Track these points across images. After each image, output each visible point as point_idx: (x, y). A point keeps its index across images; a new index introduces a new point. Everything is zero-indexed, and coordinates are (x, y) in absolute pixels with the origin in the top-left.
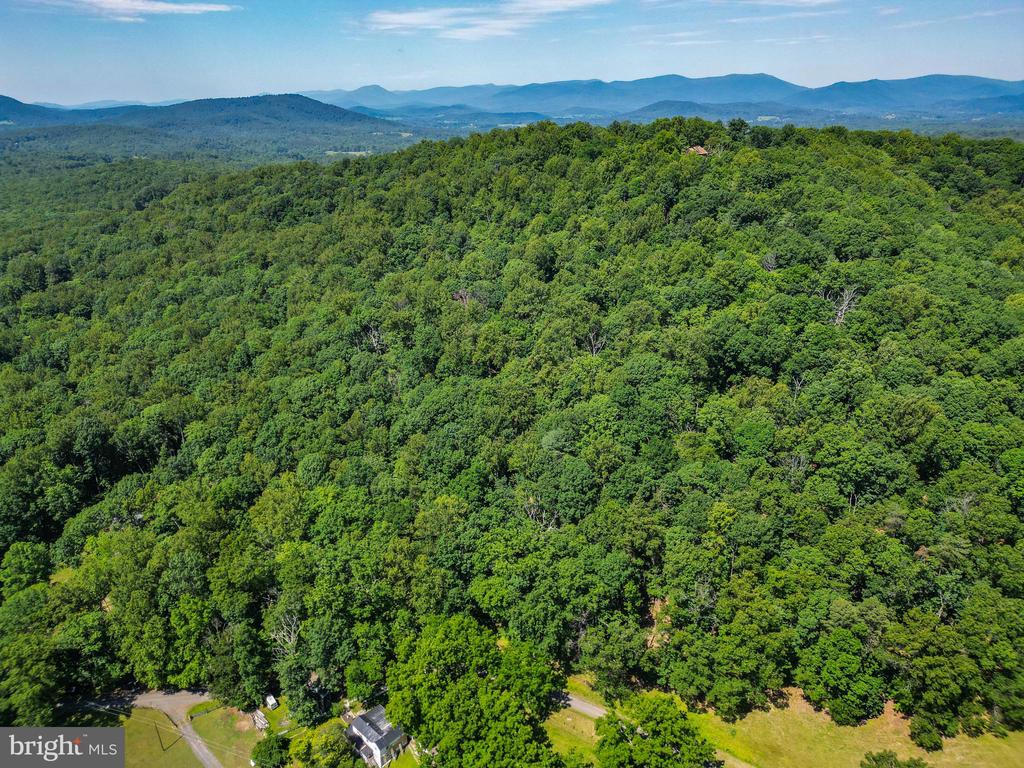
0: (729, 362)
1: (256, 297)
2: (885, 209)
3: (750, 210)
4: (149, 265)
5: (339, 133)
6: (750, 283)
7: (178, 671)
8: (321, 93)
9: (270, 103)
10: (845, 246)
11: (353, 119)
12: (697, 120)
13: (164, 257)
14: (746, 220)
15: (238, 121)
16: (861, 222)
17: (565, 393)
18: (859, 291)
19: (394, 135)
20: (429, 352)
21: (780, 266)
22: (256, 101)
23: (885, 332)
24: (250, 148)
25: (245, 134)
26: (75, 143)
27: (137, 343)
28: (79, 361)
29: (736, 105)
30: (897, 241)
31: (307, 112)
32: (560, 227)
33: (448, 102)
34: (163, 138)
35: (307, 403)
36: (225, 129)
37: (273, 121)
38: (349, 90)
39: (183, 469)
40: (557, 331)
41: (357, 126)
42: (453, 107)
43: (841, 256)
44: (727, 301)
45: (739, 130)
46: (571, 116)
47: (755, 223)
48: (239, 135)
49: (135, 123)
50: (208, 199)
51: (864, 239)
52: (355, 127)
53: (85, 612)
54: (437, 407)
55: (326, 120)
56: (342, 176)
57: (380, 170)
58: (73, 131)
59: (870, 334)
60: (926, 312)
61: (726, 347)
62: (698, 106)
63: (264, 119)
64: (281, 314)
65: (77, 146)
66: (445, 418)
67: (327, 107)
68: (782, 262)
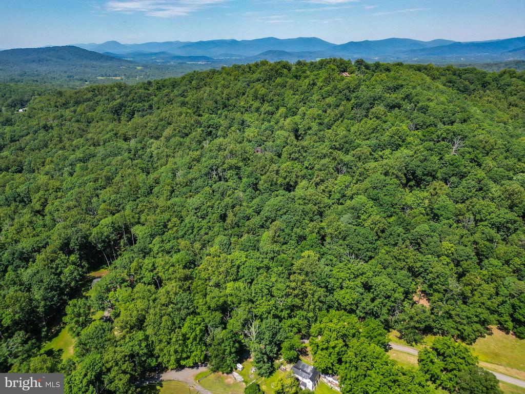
0: (409, 176)
1: (132, 157)
4: (49, 142)
5: (100, 67)
7: (188, 357)
9: (58, 51)
11: (107, 59)
13: (57, 137)
14: (392, 107)
15: (40, 61)
17: (338, 196)
19: (132, 68)
20: (252, 180)
21: (418, 129)
24: (51, 75)
25: (45, 68)
27: (70, 186)
28: (40, 197)
29: (305, 52)
30: (465, 115)
31: (80, 56)
32: (295, 114)
33: (156, 50)
35: (198, 210)
36: (34, 65)
37: (61, 60)
39: (146, 251)
40: (323, 165)
41: (109, 63)
42: (160, 53)
44: (398, 147)
45: (361, 64)
46: (223, 58)
48: (43, 69)
50: (64, 104)
53: (134, 332)
54: (276, 208)
55: (91, 60)
56: (149, 90)
57: (174, 87)
59: (476, 159)
62: (288, 53)
63: (55, 59)
64: (150, 165)
66: (281, 212)
67: (91, 52)
68: (418, 127)
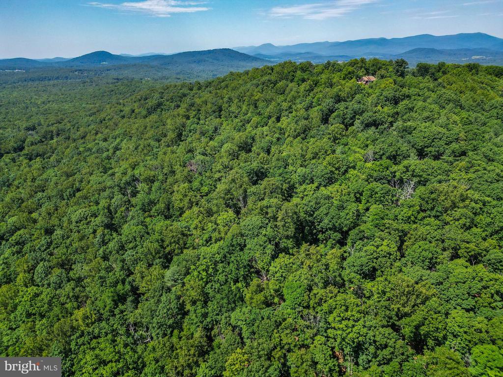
2: (471, 121)
3: (370, 120)
6: (350, 170)
8: (243, 48)
9: (215, 53)
10: (427, 147)
11: (253, 60)
12: (375, 59)
14: (368, 126)
15: (199, 62)
16: (445, 131)
18: (419, 182)
21: (376, 159)
22: (209, 52)
23: (424, 218)
25: (201, 68)
26: (126, 72)
31: (231, 57)
33: (303, 51)
34: (163, 70)
37: (215, 61)
38: (257, 46)
43: (421, 154)
45: (401, 66)
47: (373, 128)
48: (197, 68)
49: (155, 63)
51: (442, 142)
52: (253, 64)
55: (240, 61)
58: (127, 67)
60: (461, 205)
61: (315, 216)
62: (438, 51)
63: (211, 60)
65: (126, 73)
